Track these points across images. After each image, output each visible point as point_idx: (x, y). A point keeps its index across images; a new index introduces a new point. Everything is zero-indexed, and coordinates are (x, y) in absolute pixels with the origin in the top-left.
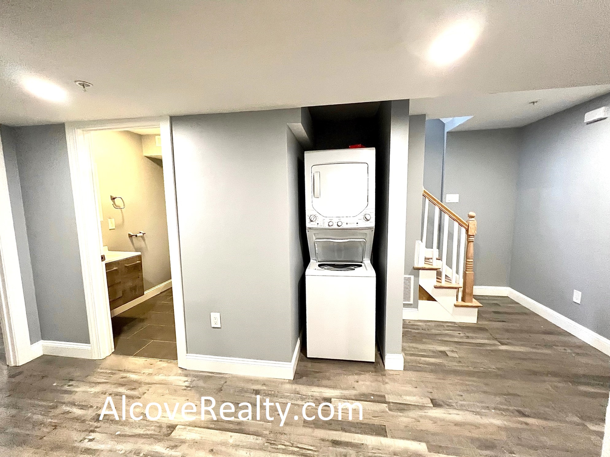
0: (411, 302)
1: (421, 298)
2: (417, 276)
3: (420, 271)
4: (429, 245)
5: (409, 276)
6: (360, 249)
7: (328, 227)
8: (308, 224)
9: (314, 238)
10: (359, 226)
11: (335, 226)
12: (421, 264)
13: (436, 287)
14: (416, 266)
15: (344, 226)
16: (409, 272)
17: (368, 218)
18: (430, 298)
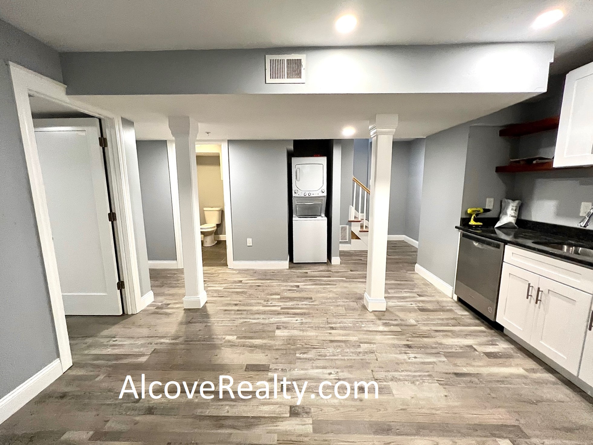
0: (347, 241)
1: (352, 238)
2: (350, 226)
3: (352, 223)
4: (357, 209)
5: (346, 226)
6: (320, 208)
7: (304, 196)
8: (294, 195)
9: (296, 202)
10: (319, 195)
11: (307, 196)
12: (353, 219)
13: (360, 231)
14: (350, 220)
15: (312, 196)
16: (346, 223)
17: (323, 191)
18: (358, 238)
